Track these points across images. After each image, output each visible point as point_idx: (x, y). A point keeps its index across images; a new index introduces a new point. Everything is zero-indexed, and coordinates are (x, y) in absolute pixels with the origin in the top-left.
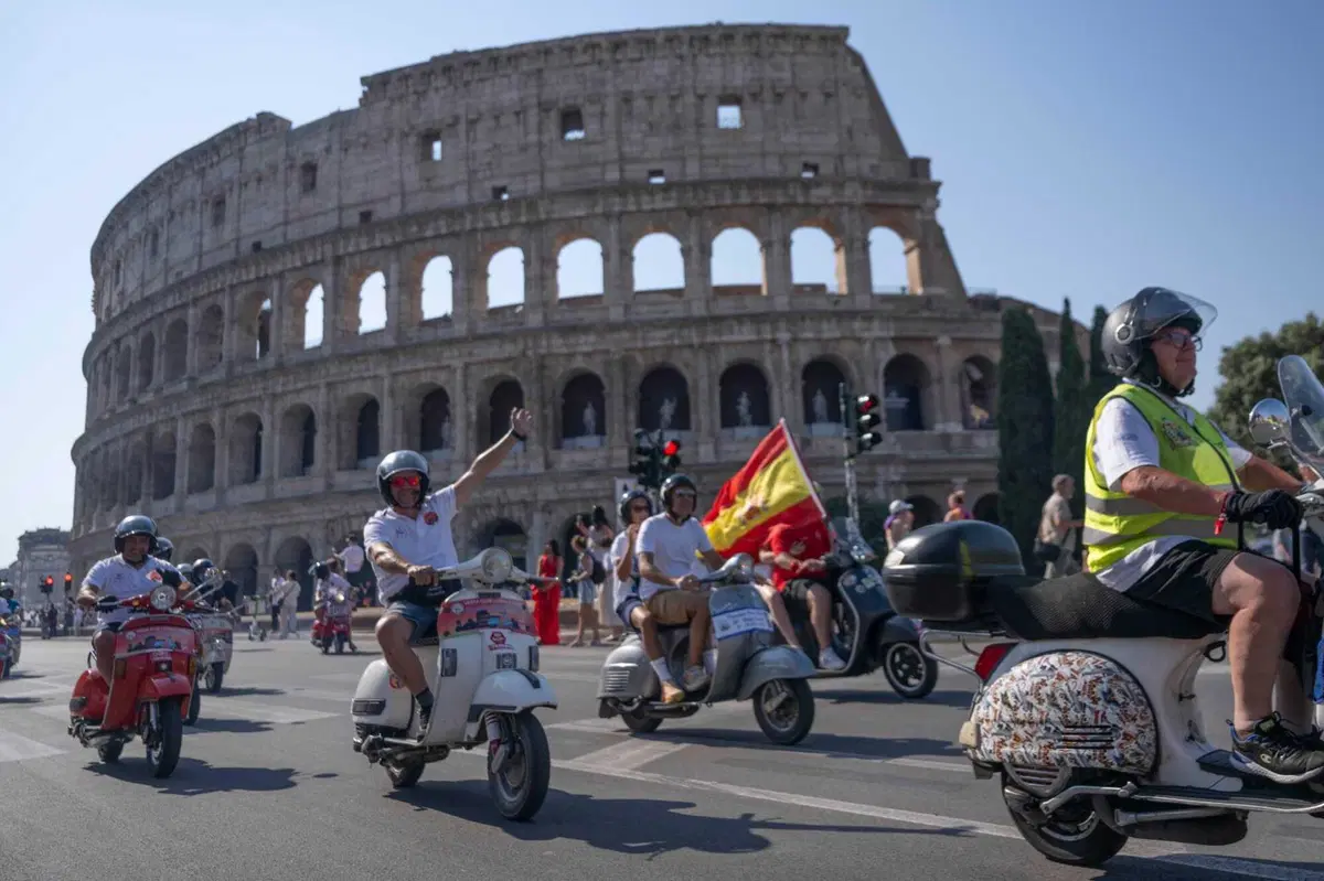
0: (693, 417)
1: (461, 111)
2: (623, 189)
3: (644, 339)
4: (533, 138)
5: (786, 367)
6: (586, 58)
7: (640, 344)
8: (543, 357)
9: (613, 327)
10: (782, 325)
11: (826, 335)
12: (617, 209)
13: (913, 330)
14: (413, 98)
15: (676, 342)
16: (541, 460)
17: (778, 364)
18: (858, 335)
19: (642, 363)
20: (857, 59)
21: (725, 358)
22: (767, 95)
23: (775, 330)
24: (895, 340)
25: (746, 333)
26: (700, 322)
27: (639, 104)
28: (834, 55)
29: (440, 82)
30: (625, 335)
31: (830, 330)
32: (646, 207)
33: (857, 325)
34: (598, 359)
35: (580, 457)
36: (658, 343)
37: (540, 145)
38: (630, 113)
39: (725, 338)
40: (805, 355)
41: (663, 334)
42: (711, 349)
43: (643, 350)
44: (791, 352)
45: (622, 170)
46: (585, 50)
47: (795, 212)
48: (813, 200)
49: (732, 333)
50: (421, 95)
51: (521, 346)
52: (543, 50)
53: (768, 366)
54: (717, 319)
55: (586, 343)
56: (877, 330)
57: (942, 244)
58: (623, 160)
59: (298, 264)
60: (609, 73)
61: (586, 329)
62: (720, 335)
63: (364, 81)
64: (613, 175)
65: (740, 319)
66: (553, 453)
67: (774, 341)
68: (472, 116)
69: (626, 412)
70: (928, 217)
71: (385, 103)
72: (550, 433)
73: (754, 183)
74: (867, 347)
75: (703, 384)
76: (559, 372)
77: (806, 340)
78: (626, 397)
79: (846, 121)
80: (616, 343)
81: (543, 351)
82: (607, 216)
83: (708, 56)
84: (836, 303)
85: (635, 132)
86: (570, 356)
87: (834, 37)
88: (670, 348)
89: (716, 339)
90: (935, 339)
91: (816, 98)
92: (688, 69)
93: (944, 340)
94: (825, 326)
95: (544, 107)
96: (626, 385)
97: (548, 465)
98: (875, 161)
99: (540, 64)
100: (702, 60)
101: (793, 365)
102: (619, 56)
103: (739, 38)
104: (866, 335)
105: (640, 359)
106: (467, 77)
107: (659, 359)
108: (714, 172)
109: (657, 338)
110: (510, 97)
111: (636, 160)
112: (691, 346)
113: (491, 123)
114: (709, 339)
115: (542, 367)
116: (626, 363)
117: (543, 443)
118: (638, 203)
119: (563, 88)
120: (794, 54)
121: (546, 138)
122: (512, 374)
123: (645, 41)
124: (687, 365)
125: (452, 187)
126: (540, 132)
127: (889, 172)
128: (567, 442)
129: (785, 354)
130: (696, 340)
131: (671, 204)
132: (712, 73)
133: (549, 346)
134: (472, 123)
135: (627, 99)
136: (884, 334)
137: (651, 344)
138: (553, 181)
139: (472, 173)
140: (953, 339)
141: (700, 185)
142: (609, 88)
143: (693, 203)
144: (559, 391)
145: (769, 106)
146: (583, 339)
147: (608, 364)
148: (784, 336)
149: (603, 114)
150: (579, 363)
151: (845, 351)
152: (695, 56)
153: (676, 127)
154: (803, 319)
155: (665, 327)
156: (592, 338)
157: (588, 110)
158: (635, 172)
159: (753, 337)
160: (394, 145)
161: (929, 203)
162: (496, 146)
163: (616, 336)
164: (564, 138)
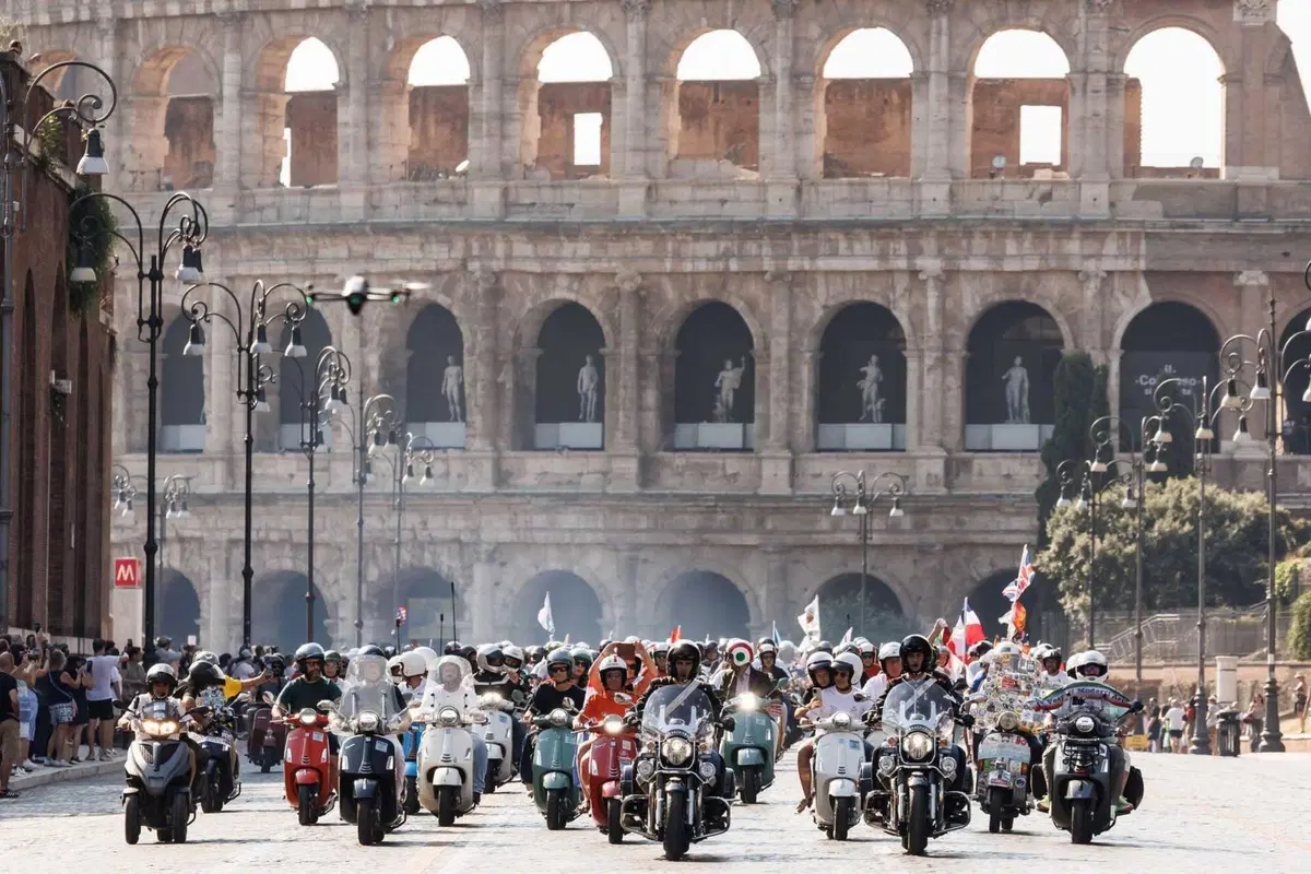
0: (758, 409)
3: (678, 256)
5: (932, 323)
7: (668, 266)
8: (498, 275)
9: (622, 231)
10: (929, 244)
11: (1010, 266)
13: (1186, 258)
15: (734, 266)
16: (488, 467)
17: (918, 311)
18: (1075, 264)
19: (673, 298)
21: (818, 305)
23: (915, 251)
24: (1148, 274)
25: (860, 257)
26: (779, 231)
30: (645, 247)
31: (1018, 257)
33: (1073, 246)
34: (593, 286)
35: (558, 465)
36: (702, 266)
39: (822, 264)
40: (971, 302)
41: (710, 248)
42: (798, 281)
43: (674, 275)
44: (943, 298)
47: (982, 14)
49: (834, 254)
51: (458, 253)
53: (901, 314)
54: (803, 228)
55: (574, 259)
56: (1112, 256)
57: (1286, 69)
59: (44, 20)
61: (573, 232)
62: (813, 257)
65: (848, 228)
66: (512, 458)
67: (914, 273)
69: (641, 389)
70: (1252, 21)
72: (507, 418)
74: (1093, 285)
75: (779, 348)
76: (526, 304)
77: (974, 274)
78: (641, 362)
80: (624, 263)
81: (496, 265)
84: (1046, 197)
86: (546, 277)
88: (722, 278)
89: (807, 265)
90: (1230, 275)
93: (1252, 278)
94: (1011, 247)
96: (641, 342)
97: (501, 477)
101: (946, 316)
104: (1091, 265)
105: (670, 291)
107: (704, 294)
109: (701, 257)
112: (760, 274)
114: (792, 265)
115: (496, 293)
116: (643, 299)
117: (493, 436)
122: (442, 300)
124: (752, 306)
128: (544, 432)
129: (932, 302)
130: (768, 265)
133: (509, 257)
136: (1124, 265)
137: (688, 267)
140: (1272, 275)
144: (530, 333)
146: (568, 248)
147: (614, 295)
148: (931, 264)
150: (562, 292)
151: (1049, 293)
154: (969, 234)
155: (713, 237)
156: (584, 248)
159: (873, 265)
163: (628, 247)
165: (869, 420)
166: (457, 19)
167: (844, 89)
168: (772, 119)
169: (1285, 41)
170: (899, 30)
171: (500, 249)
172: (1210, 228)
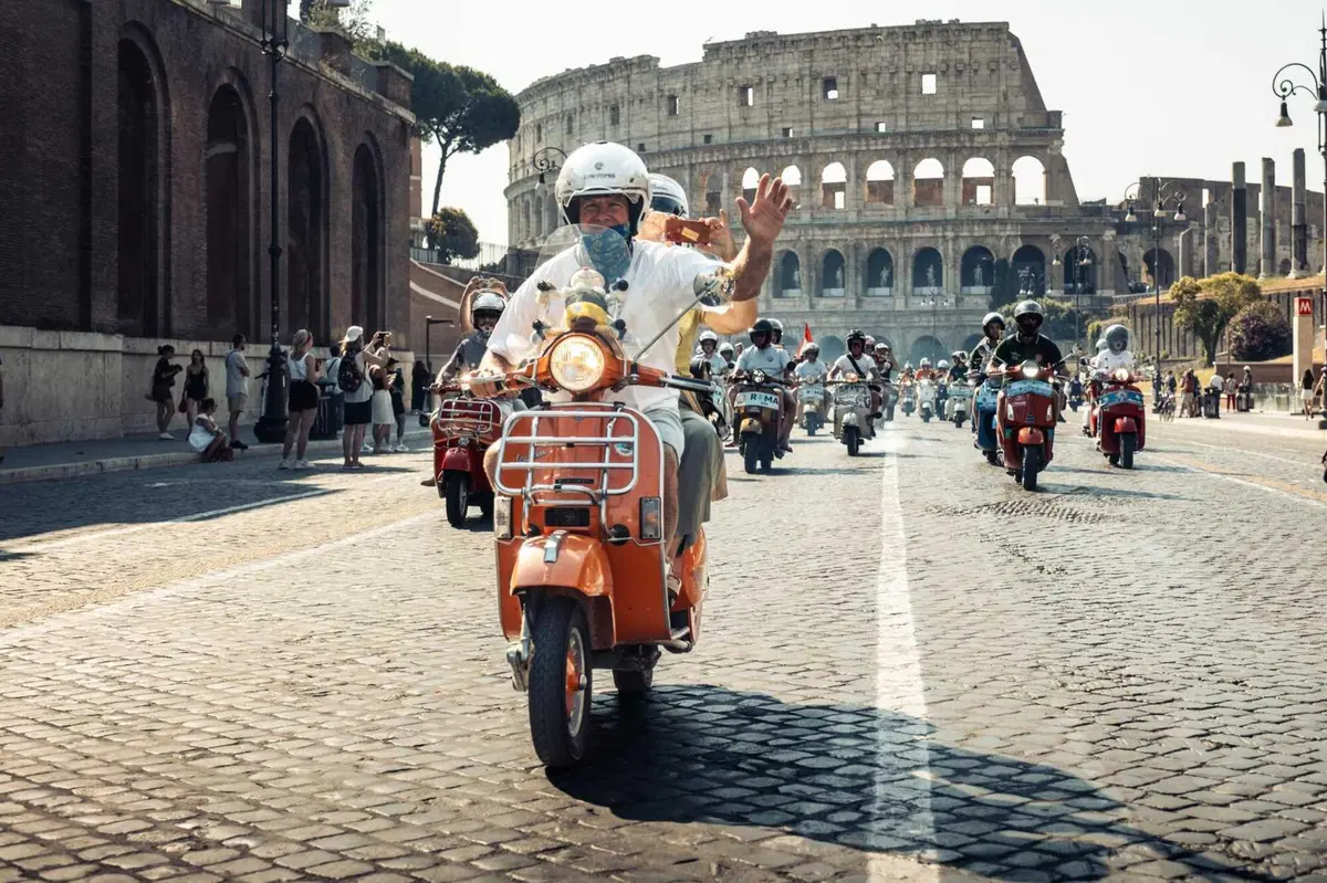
0: (895, 282)
1: (764, 74)
2: (859, 135)
3: (867, 233)
4: (806, 97)
5: (950, 252)
6: (839, 45)
7: (865, 236)
8: (809, 241)
9: (848, 226)
10: (950, 227)
11: (976, 234)
12: (855, 148)
13: (1033, 231)
14: (735, 61)
15: (886, 236)
16: (807, 303)
17: (946, 249)
18: (997, 233)
19: (866, 247)
20: (1015, 42)
21: (914, 247)
22: (952, 70)
23: (945, 230)
24: (1022, 236)
25: (927, 232)
26: (901, 225)
27: (872, 77)
28: (999, 40)
29: (752, 53)
30: (856, 230)
31: (979, 231)
32: (872, 148)
33: (997, 227)
34: (841, 244)
35: (830, 302)
36: (876, 236)
37: (811, 101)
38: (865, 83)
39: (915, 235)
40: (963, 246)
41: (878, 230)
42: (907, 241)
43: (867, 240)
44: (954, 245)
45: (859, 122)
46: (839, 39)
47: (965, 152)
48: (976, 145)
49: (918, 231)
50: (741, 60)
51: (797, 234)
52: (812, 38)
53: (941, 251)
54: (908, 223)
55: (834, 234)
56: (1009, 231)
57: (1065, 169)
58: (860, 115)
59: (668, 165)
60: (854, 55)
61: (833, 226)
62: (912, 232)
63: (705, 46)
64: (853, 125)
65: (923, 223)
66: (815, 300)
67: (944, 237)
68: (771, 80)
69: (856, 276)
70: (1055, 153)
71: (718, 62)
72: (813, 287)
73: (938, 134)
74: (1003, 240)
75: (901, 262)
76: (819, 250)
77: (964, 237)
78: (856, 269)
79: (1003, 88)
80: (850, 236)
81: (810, 238)
82: (849, 153)
83: (915, 44)
84: (987, 212)
85: (868, 95)
86: (825, 241)
87: (999, 30)
88: (882, 240)
89: (910, 235)
90: (1048, 236)
91: (984, 72)
92: (902, 53)
93: (1055, 238)
94: (976, 228)
95: (814, 77)
96: (856, 261)
97: (812, 306)
98: (1021, 115)
99: (812, 47)
100: (911, 46)
101: (955, 252)
102: (859, 44)
103: (935, 33)
104: (1002, 234)
105: (865, 244)
106: (768, 52)
107: (876, 245)
108: (916, 126)
109: (875, 233)
110: (793, 67)
111: (868, 115)
112: (894, 239)
113: (782, 85)
114: (905, 235)
115: (809, 247)
116: (857, 247)
117: (809, 293)
118: (867, 145)
119: (824, 64)
120: (972, 41)
121: (814, 96)
122: (793, 250)
123: (874, 31)
124: (892, 249)
125: (759, 126)
126: (811, 94)
127: (1032, 121)
128: (826, 291)
129: (950, 246)
130: (897, 236)
131: (887, 147)
132: (917, 55)
133: (813, 235)
134: (770, 83)
135: (864, 74)
136: (1013, 233)
137: (871, 237)
138: (819, 127)
139: (770, 117)
140: (1062, 236)
141: (907, 135)
142: (853, 66)
143: (900, 146)
144: (821, 259)
145: (953, 79)
146: (832, 231)
147: (847, 247)
148: (950, 234)
149: (848, 84)
150: (831, 246)
151: (989, 243)
152: (906, 45)
153: (893, 93)
154: (962, 224)
155: (879, 227)
156: (837, 231)
157: (841, 80)
158: (867, 123)
159: (931, 235)
160: (724, 92)
161: (1056, 143)
162: (785, 100)
163: (851, 231)
164: (826, 96)
165: (930, 285)
166: (796, 159)
167: (920, 182)
168: (897, 189)
169: (1064, 160)
170: (938, 159)
171: (810, 232)
172: (1042, 220)
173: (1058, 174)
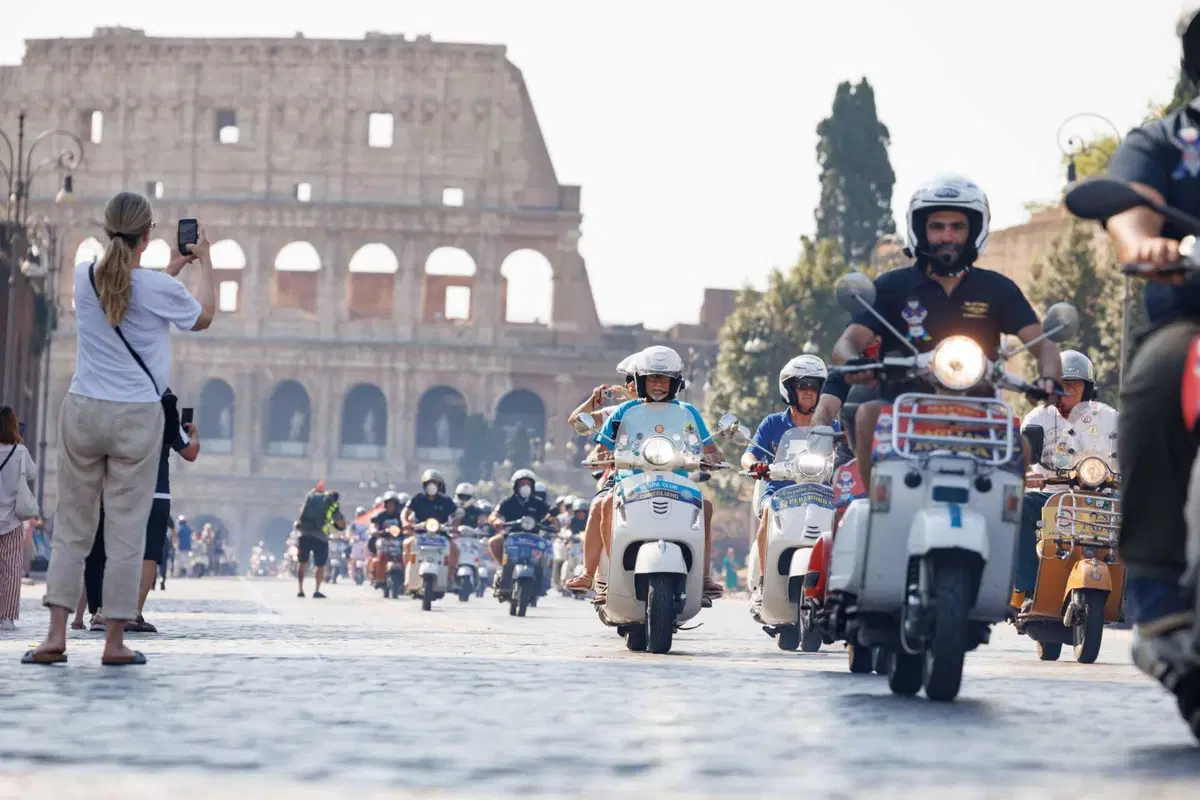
0: (312, 434)
1: (121, 94)
2: (268, 202)
3: (273, 357)
4: (188, 136)
5: (401, 393)
6: (244, 58)
7: (269, 361)
8: (182, 363)
9: (246, 343)
10: (401, 354)
11: (442, 367)
12: (260, 223)
13: (529, 367)
14: (75, 70)
15: (302, 362)
17: (394, 389)
18: (475, 368)
19: (271, 379)
20: (516, 75)
21: (345, 383)
22: (417, 114)
23: (393, 359)
24: (513, 375)
25: (365, 361)
26: (327, 346)
27: (291, 113)
28: (492, 71)
29: (103, 59)
30: (256, 351)
31: (446, 363)
32: (288, 223)
33: (474, 359)
34: (231, 371)
36: (287, 362)
37: (195, 145)
38: (281, 122)
39: (348, 363)
40: (421, 386)
41: (290, 353)
42: (334, 372)
43: (273, 366)
44: (407, 382)
45: (269, 182)
46: (244, 50)
47: (431, 240)
48: (448, 230)
49: (353, 358)
50: (84, 67)
52: (202, 46)
53: (387, 392)
54: (338, 345)
55: (221, 356)
56: (493, 366)
57: (582, 274)
58: (271, 171)
60: (265, 77)
62: (342, 359)
63: (28, 42)
64: (259, 186)
65: (361, 345)
67: (393, 370)
68: (132, 103)
69: (252, 423)
70: (568, 249)
71: (47, 68)
73: (391, 210)
74: (483, 380)
75: (323, 407)
76: (196, 378)
77: (424, 372)
78: (253, 411)
79: (495, 144)
80: (246, 359)
81: (182, 358)
82: (252, 229)
83: (364, 67)
84: (461, 334)
85: (285, 141)
86: (206, 365)
87: (491, 57)
88: (297, 369)
89: (339, 364)
90: (555, 376)
91: (466, 117)
92: (341, 80)
93: (563, 379)
94: (442, 358)
95: (201, 105)
96: (254, 399)
98: (520, 188)
99: (198, 58)
100: (356, 71)
101: (409, 392)
102: (276, 59)
103: (393, 51)
104: (482, 369)
105: (269, 374)
106: (129, 59)
107: (287, 376)
108: (357, 195)
109: (285, 358)
110: (168, 87)
111: (283, 172)
112: (315, 367)
113: (150, 114)
114: (332, 363)
115: (180, 372)
116: (255, 377)
118: (281, 219)
119: (218, 86)
120: (449, 70)
121: (201, 137)
123: (300, 46)
124: (311, 383)
125: (108, 174)
126: (195, 129)
127: (534, 198)
129: (401, 385)
130: (320, 363)
131: (311, 224)
132: (364, 83)
133: (187, 354)
134: (131, 111)
135: (280, 108)
136: (499, 369)
137: (279, 362)
138: (204, 184)
139: (128, 163)
140: (574, 378)
141: (342, 207)
142: (263, 93)
143: (331, 224)
144: (197, 393)
145: (417, 125)
146: (218, 351)
147: (241, 376)
148: (402, 366)
149: (255, 120)
150: (213, 373)
151: (461, 383)
152: (348, 67)
153: (324, 142)
154: (422, 351)
155: (293, 348)
156: (227, 350)
157: (243, 114)
158: (281, 184)
159: (372, 365)
160: (54, 117)
161: (571, 234)
162: (154, 139)
163: (247, 351)
164: (217, 136)
165: (367, 443)
167: (359, 277)
168: (324, 289)
169: (581, 262)
170: (390, 246)
171: (184, 350)
172: (544, 352)
173: (572, 279)
